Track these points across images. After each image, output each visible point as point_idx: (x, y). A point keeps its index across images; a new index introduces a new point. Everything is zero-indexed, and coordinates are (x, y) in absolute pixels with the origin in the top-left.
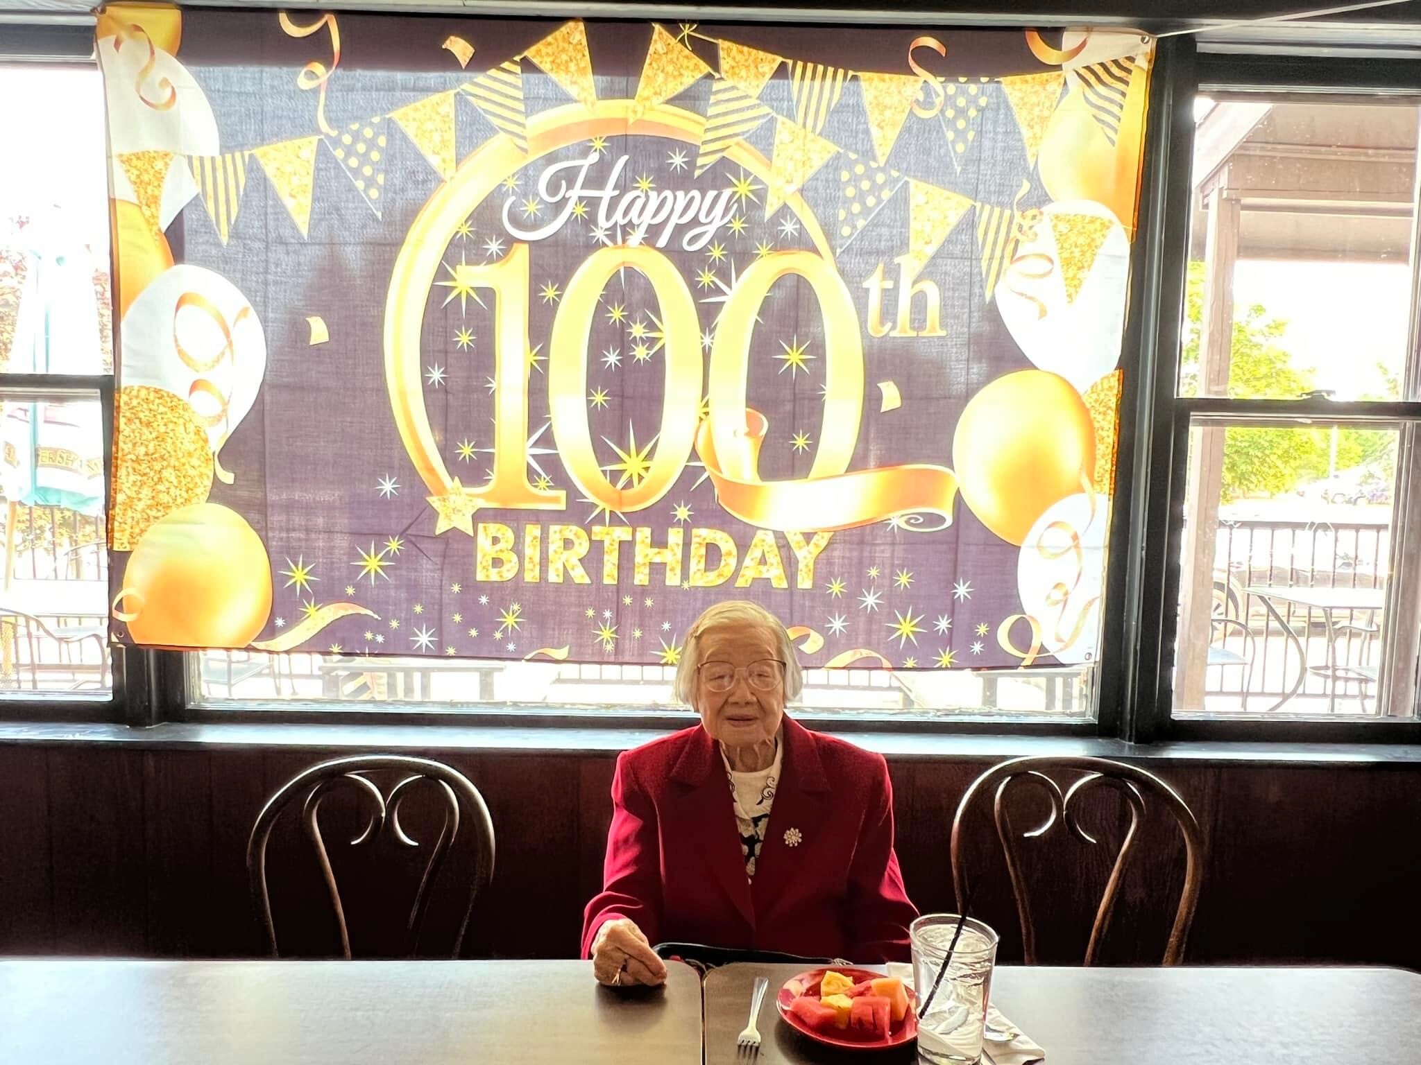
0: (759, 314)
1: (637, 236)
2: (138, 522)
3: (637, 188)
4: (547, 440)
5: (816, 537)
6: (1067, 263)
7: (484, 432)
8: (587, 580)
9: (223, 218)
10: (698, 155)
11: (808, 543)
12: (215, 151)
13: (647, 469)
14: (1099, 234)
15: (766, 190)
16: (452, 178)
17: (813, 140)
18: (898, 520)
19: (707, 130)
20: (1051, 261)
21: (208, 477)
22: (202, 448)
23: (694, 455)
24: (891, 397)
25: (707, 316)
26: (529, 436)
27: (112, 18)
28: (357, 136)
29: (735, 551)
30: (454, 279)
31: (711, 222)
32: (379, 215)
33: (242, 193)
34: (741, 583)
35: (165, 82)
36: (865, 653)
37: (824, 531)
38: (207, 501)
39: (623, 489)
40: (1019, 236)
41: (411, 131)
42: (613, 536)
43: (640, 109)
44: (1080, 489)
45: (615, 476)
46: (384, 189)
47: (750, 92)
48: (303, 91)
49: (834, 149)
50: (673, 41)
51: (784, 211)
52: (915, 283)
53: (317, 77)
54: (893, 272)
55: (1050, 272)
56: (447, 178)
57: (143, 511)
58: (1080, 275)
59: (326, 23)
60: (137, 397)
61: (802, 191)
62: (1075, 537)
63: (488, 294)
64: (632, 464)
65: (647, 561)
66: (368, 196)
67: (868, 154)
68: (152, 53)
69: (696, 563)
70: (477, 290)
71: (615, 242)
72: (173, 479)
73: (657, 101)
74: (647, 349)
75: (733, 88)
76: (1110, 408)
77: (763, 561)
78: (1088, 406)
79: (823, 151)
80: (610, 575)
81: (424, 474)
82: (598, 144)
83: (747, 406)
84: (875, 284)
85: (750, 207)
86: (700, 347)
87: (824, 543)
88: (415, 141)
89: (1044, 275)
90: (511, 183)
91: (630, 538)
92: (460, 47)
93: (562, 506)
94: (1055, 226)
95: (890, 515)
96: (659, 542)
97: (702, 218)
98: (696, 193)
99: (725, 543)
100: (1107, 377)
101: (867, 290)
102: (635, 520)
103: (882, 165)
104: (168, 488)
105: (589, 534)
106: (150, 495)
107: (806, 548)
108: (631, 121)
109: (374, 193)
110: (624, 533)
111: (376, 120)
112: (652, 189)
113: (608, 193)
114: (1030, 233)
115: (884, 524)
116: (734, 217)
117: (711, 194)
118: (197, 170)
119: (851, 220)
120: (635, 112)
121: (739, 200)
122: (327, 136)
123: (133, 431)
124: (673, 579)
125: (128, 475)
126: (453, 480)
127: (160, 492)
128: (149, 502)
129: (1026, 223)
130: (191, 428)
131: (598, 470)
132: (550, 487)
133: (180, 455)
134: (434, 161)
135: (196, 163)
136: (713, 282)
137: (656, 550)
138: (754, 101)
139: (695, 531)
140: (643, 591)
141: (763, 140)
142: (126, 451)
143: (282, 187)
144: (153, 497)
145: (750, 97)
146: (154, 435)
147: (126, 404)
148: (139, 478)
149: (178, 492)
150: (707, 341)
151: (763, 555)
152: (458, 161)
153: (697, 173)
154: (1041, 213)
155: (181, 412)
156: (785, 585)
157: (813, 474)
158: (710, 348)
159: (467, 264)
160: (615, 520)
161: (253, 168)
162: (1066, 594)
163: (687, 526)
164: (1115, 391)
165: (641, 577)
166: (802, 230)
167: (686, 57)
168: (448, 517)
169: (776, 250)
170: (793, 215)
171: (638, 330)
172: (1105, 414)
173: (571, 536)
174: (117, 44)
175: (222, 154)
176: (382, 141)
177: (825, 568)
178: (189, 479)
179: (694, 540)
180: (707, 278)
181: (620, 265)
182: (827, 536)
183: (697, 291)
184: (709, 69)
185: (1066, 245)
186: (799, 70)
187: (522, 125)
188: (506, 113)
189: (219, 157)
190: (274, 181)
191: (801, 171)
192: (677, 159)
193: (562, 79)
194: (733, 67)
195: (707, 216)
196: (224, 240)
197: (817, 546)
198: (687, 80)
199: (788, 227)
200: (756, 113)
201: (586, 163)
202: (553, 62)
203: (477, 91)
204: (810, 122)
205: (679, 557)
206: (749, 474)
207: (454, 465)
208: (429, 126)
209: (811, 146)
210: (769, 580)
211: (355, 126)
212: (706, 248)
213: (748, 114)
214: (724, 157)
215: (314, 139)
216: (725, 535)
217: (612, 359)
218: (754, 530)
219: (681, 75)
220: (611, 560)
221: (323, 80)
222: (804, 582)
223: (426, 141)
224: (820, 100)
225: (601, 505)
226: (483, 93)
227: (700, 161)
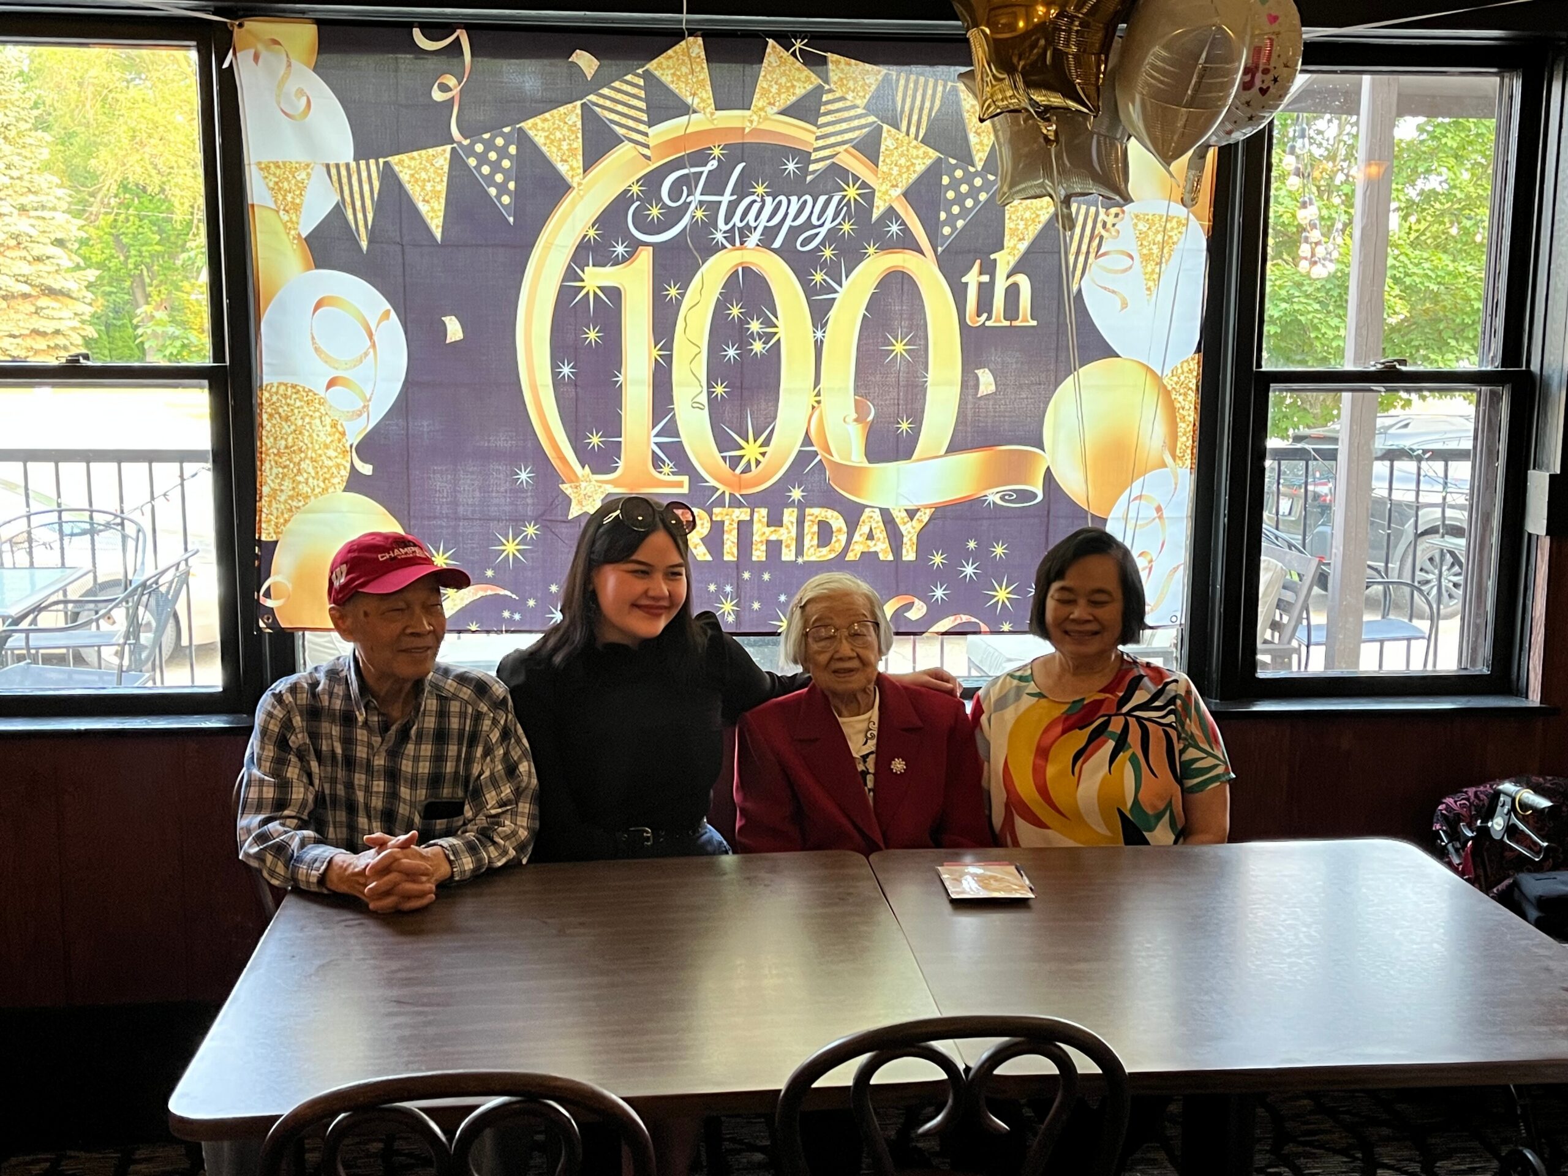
0: (866, 310)
1: (754, 238)
2: (282, 513)
3: (753, 193)
4: (671, 430)
5: (919, 514)
6: (1146, 258)
7: (612, 425)
8: (709, 558)
9: (361, 223)
10: (810, 162)
11: (912, 519)
12: (351, 158)
13: (763, 454)
14: (1176, 232)
15: (873, 193)
16: (579, 184)
17: (915, 147)
18: (993, 496)
19: (818, 138)
20: (1132, 258)
21: (345, 468)
22: (339, 441)
23: (807, 440)
24: (987, 383)
25: (820, 313)
26: (653, 427)
27: (249, 32)
28: (489, 146)
29: (845, 529)
30: (582, 280)
31: (822, 224)
32: (511, 220)
33: (376, 196)
34: (850, 557)
35: (301, 92)
36: (965, 618)
37: (926, 507)
38: (344, 490)
39: (742, 472)
40: (1103, 233)
41: (539, 139)
42: (732, 516)
43: (755, 118)
44: (1164, 465)
45: (734, 462)
46: (517, 195)
47: (858, 102)
48: (437, 103)
49: (934, 154)
50: (786, 54)
51: (891, 213)
52: (1008, 277)
53: (451, 90)
54: (989, 268)
55: (1131, 267)
56: (575, 185)
57: (286, 502)
58: (1159, 269)
59: (458, 38)
60: (277, 393)
61: (905, 194)
62: (1159, 509)
63: (615, 294)
64: (751, 450)
65: (764, 538)
66: (500, 202)
67: (967, 159)
68: (289, 65)
69: (810, 540)
70: (603, 289)
71: (733, 244)
72: (310, 470)
73: (771, 111)
74: (764, 343)
75: (842, 99)
76: (1190, 389)
77: (870, 536)
78: (1169, 388)
79: (924, 158)
80: (730, 553)
81: (555, 462)
82: (717, 152)
83: (856, 394)
84: (973, 278)
85: (861, 211)
86: (812, 340)
87: (926, 519)
88: (544, 149)
89: (1126, 270)
90: (635, 189)
91: (748, 518)
92: (585, 61)
93: (685, 490)
94: (1136, 225)
95: (987, 492)
96: (775, 521)
97: (814, 221)
98: (808, 197)
99: (837, 522)
100: (1187, 361)
101: (966, 284)
102: (753, 501)
103: (979, 169)
104: (307, 479)
105: (710, 515)
106: (291, 486)
107: (910, 524)
108: (747, 130)
109: (506, 199)
110: (743, 514)
111: (507, 130)
112: (768, 194)
113: (726, 198)
114: (1112, 230)
115: (981, 501)
116: (844, 219)
117: (822, 199)
118: (335, 178)
119: (951, 220)
120: (751, 122)
121: (848, 204)
122: (459, 143)
123: (274, 426)
125: (271, 469)
126: (583, 467)
127: (300, 482)
128: (291, 493)
129: (1110, 220)
130: (328, 421)
131: (718, 456)
132: (674, 473)
133: (317, 447)
134: (563, 168)
135: (334, 170)
136: (824, 280)
137: (772, 529)
138: (860, 111)
139: (808, 511)
140: (761, 567)
141: (869, 148)
142: (269, 445)
143: (415, 191)
144: (294, 489)
145: (858, 107)
146: (293, 427)
147: (268, 400)
148: (281, 470)
149: (315, 482)
150: (819, 334)
151: (871, 531)
152: (585, 170)
153: (809, 178)
154: (1123, 212)
155: (317, 406)
156: (890, 558)
157: (916, 455)
158: (822, 341)
159: (594, 265)
160: (735, 503)
161: (389, 176)
162: (1151, 561)
163: (801, 506)
164: (1195, 374)
165: (759, 554)
166: (906, 230)
167: (798, 69)
168: (580, 503)
169: (883, 250)
170: (898, 217)
171: (755, 326)
172: (1185, 394)
174: (256, 58)
175: (357, 159)
176: (513, 150)
177: (925, 542)
178: (326, 470)
179: (808, 518)
180: (819, 277)
181: (738, 265)
182: (929, 512)
183: (810, 290)
184: (821, 81)
185: (1145, 243)
186: (902, 82)
187: (646, 134)
188: (631, 123)
189: (353, 165)
190: (408, 187)
191: (905, 176)
192: (791, 166)
193: (683, 90)
194: (841, 79)
195: (819, 219)
196: (364, 244)
197: (920, 521)
198: (800, 91)
199: (894, 228)
200: (863, 121)
201: (706, 170)
202: (674, 74)
203: (601, 101)
204: (913, 130)
205: (794, 534)
206: (857, 457)
207: (584, 455)
208: (558, 135)
209: (914, 152)
210: (876, 553)
211: (486, 136)
212: (817, 249)
213: (856, 123)
214: (834, 163)
215: (448, 148)
216: (836, 514)
217: (731, 352)
218: (862, 508)
219: (793, 86)
220: (730, 539)
221: (456, 92)
222: (909, 554)
223: (554, 150)
224: (921, 109)
225: (722, 488)
226: (608, 103)
227: (812, 167)
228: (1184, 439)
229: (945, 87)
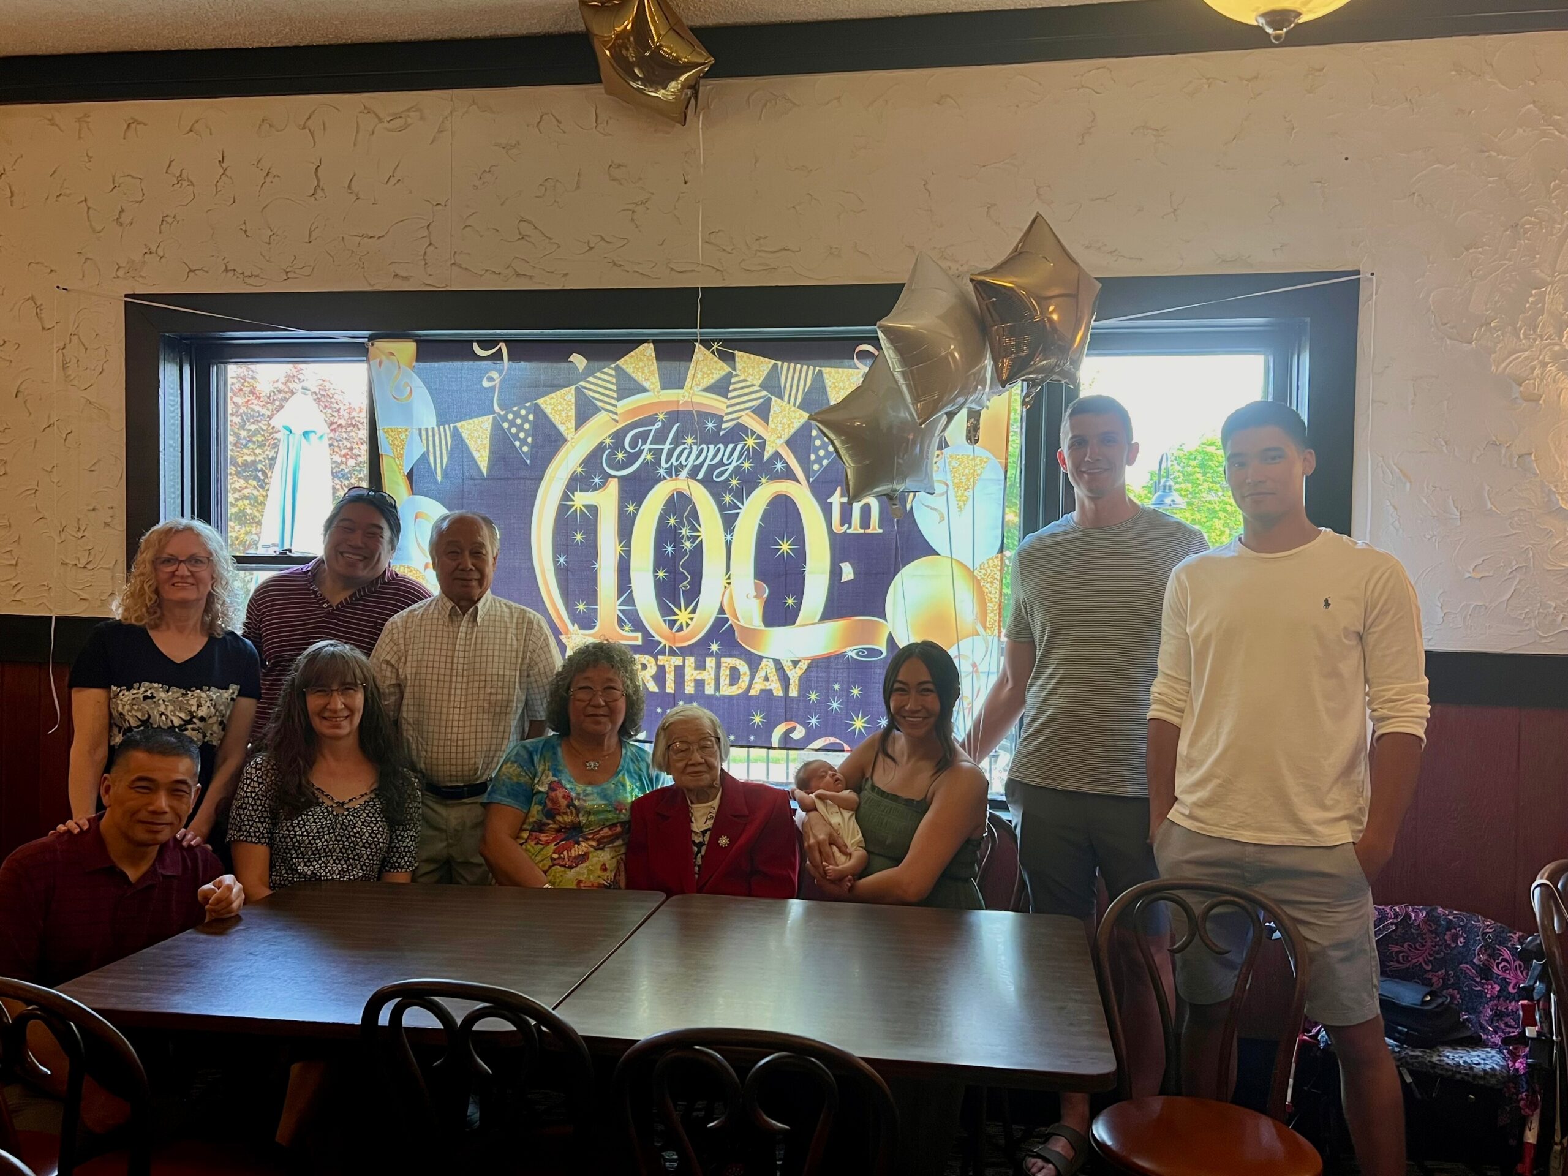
0: (761, 521)
1: (684, 473)
3: (684, 443)
4: (630, 600)
5: (800, 663)
6: (958, 486)
7: (591, 595)
8: (655, 689)
9: (439, 465)
10: (722, 422)
11: (795, 667)
12: (434, 424)
13: (692, 619)
14: (979, 467)
15: (765, 442)
16: (572, 438)
17: (794, 411)
18: (851, 653)
19: (728, 406)
20: (946, 486)
23: (722, 610)
24: (848, 573)
25: (729, 522)
26: (618, 599)
27: (377, 348)
28: (517, 415)
29: (748, 673)
30: (573, 501)
31: (730, 463)
32: (528, 462)
33: (449, 450)
34: (752, 693)
35: (406, 384)
36: (832, 740)
37: (805, 659)
39: (677, 631)
41: (548, 411)
42: (671, 662)
43: (687, 394)
44: (977, 633)
45: (672, 623)
46: (532, 446)
47: (755, 382)
48: (486, 389)
49: (807, 416)
50: (708, 353)
51: (777, 455)
53: (494, 380)
55: (946, 492)
56: (569, 439)
58: (966, 494)
59: (500, 348)
61: (787, 443)
62: (974, 665)
63: (593, 509)
64: (682, 616)
65: (692, 678)
66: (522, 450)
68: (399, 368)
69: (725, 680)
70: (586, 506)
71: (671, 476)
73: (697, 389)
74: (691, 543)
75: (745, 380)
76: (996, 579)
77: (767, 679)
78: (979, 578)
79: (799, 418)
80: (670, 688)
81: (556, 621)
82: (661, 417)
83: (755, 578)
84: (836, 499)
85: (756, 454)
86: (724, 541)
87: (805, 667)
88: (551, 416)
89: (943, 494)
90: (608, 441)
91: (681, 664)
92: (578, 361)
93: (639, 642)
94: (949, 463)
95: (847, 649)
96: (701, 666)
97: (725, 461)
98: (721, 446)
99: (743, 667)
100: (992, 559)
101: (831, 504)
102: (684, 652)
105: (656, 660)
107: (794, 670)
108: (681, 402)
109: (525, 449)
110: (678, 661)
111: (528, 405)
112: (695, 444)
113: (667, 447)
114: (934, 466)
115: (843, 655)
116: (745, 460)
117: (731, 446)
118: (424, 437)
119: (819, 460)
120: (684, 397)
121: (748, 449)
122: (499, 414)
124: (709, 690)
126: (574, 625)
129: (933, 460)
131: (661, 619)
132: (632, 631)
134: (562, 429)
135: (424, 433)
136: (732, 500)
137: (698, 671)
138: (756, 388)
139: (723, 660)
141: (763, 412)
143: (472, 445)
145: (755, 386)
150: (729, 537)
151: (767, 675)
152: (576, 429)
153: (722, 433)
154: (941, 454)
156: (781, 694)
157: (798, 622)
158: (731, 542)
159: (581, 491)
160: (673, 653)
161: (456, 435)
162: (970, 703)
163: (718, 656)
164: (998, 568)
165: (689, 689)
166: (788, 467)
167: (716, 362)
169: (771, 480)
170: (781, 458)
171: (685, 531)
172: (992, 583)
173: (646, 662)
174: (380, 364)
175: (438, 426)
176: (531, 417)
177: (806, 683)
179: (723, 665)
180: (728, 498)
181: (674, 490)
182: (807, 662)
183: (722, 507)
184: (730, 369)
185: (956, 475)
186: (785, 368)
187: (615, 406)
188: (606, 399)
189: (436, 428)
190: (467, 441)
191: (786, 430)
192: (710, 425)
193: (639, 377)
194: (744, 368)
195: (728, 459)
196: (439, 479)
197: (801, 669)
198: (717, 376)
199: (779, 466)
200: (758, 395)
201: (654, 428)
202: (634, 367)
203: (588, 386)
204: (792, 400)
205: (713, 676)
206: (757, 622)
207: (575, 617)
208: (560, 407)
209: (793, 415)
210: (771, 691)
211: (515, 409)
212: (728, 480)
213: (754, 396)
214: (739, 424)
215: (491, 417)
216: (742, 663)
217: (670, 549)
218: (761, 658)
219: (712, 373)
220: (670, 677)
221: (497, 381)
222: (794, 692)
223: (557, 417)
224: (798, 386)
225: (664, 642)
226: (592, 387)
227: (724, 426)
228: (992, 615)
229: (814, 370)
